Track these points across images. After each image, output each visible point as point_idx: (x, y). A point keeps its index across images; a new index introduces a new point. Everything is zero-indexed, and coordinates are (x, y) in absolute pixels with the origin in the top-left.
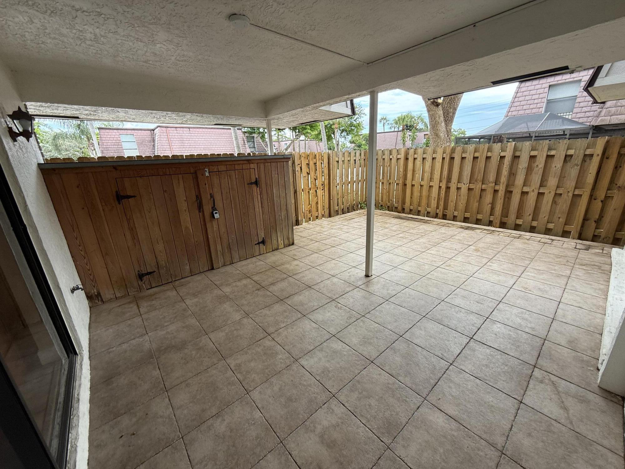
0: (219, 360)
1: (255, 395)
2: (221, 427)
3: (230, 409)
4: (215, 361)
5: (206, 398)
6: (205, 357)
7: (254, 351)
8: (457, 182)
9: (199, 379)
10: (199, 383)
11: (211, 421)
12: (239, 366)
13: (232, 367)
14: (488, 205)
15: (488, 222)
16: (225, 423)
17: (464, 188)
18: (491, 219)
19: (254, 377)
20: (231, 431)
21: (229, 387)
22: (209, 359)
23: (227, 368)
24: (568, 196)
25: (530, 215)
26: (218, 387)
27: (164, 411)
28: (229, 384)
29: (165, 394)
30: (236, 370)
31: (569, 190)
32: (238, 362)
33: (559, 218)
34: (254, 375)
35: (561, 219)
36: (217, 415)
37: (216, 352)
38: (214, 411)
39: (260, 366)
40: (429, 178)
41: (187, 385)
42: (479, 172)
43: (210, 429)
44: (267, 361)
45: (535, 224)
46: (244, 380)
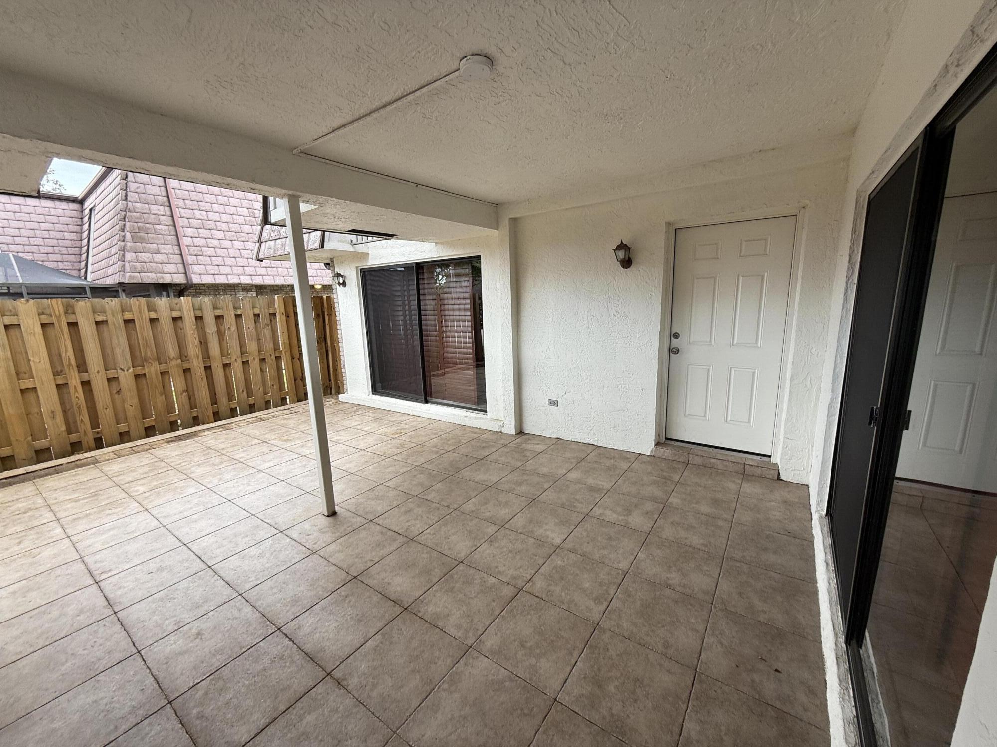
0: (603, 631)
1: (624, 565)
2: (675, 578)
3: (654, 579)
4: (606, 637)
5: (662, 609)
6: (610, 658)
7: (563, 594)
8: (103, 368)
9: (649, 638)
10: (653, 631)
11: (678, 588)
12: (597, 600)
13: (604, 607)
14: (182, 394)
15: (192, 421)
16: (669, 575)
17: (126, 378)
18: (195, 415)
19: (604, 575)
20: (670, 567)
21: (633, 593)
22: (609, 647)
23: (610, 612)
24: (272, 360)
25: (243, 391)
26: (642, 605)
27: (714, 647)
28: (629, 596)
29: (700, 669)
30: (605, 600)
31: (270, 353)
32: (591, 604)
33: (273, 386)
34: (602, 576)
35: (275, 387)
36: (669, 586)
37: (591, 646)
38: (668, 592)
39: (586, 576)
40: (14, 372)
41: (667, 646)
42: (147, 345)
43: (685, 584)
44: (574, 572)
45: (251, 401)
46: (614, 583)
